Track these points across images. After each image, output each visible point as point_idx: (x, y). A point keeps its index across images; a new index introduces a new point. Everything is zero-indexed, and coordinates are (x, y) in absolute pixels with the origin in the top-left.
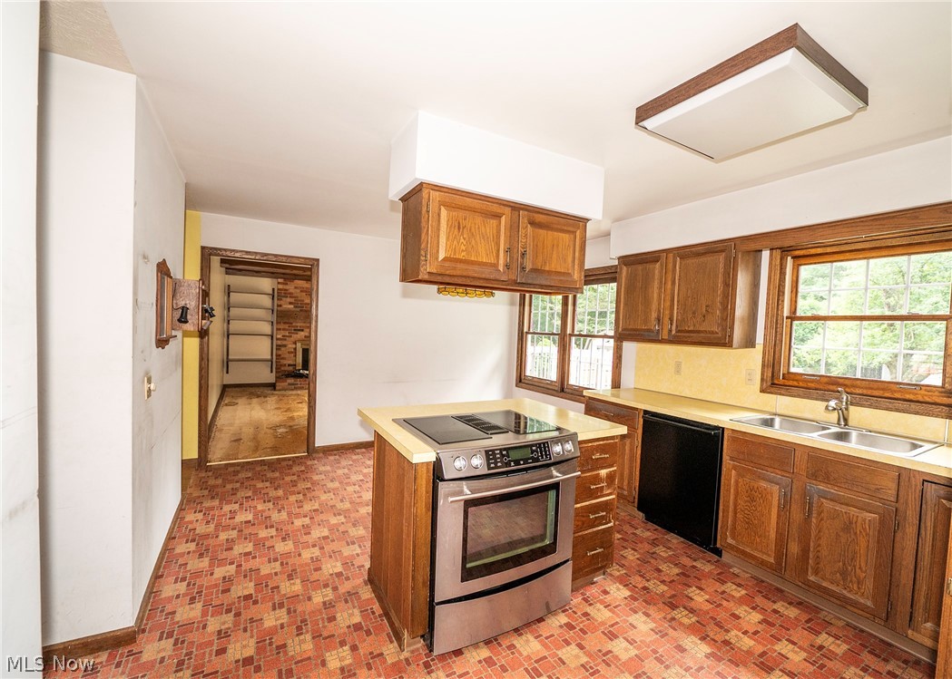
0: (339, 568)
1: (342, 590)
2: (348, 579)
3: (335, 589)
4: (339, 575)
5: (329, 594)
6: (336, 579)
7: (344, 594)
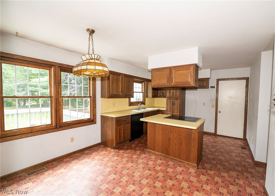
0: (202, 176)
1: (205, 171)
2: (202, 172)
3: (207, 172)
4: (203, 174)
5: (209, 172)
6: (205, 174)
7: (205, 170)
